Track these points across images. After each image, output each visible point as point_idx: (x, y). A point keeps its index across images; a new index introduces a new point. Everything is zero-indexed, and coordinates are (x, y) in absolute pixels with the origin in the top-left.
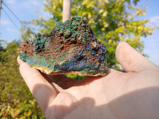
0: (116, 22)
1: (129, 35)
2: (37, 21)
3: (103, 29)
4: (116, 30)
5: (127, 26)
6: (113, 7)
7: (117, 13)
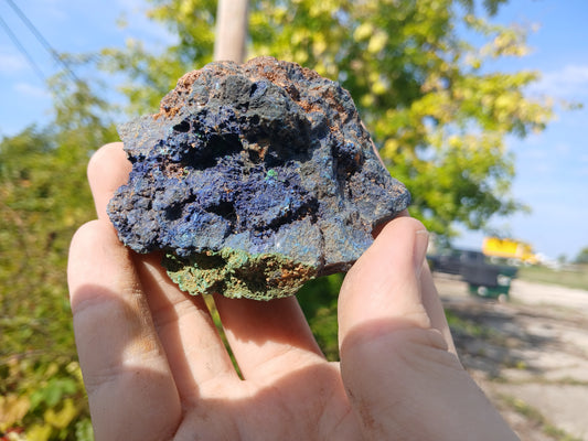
0: (417, 75)
1: (463, 127)
2: (119, 57)
3: (368, 100)
4: (417, 106)
5: (457, 92)
6: (410, 18)
7: (421, 41)
